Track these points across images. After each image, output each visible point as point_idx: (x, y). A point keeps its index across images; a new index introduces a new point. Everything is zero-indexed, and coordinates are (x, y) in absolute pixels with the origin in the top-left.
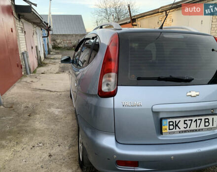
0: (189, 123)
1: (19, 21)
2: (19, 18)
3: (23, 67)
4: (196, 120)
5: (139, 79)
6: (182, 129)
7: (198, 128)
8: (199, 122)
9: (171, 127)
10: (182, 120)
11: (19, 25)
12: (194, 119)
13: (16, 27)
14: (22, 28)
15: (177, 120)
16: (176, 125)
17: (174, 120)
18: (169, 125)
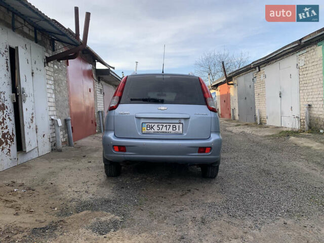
0: (161, 127)
1: (99, 83)
2: (99, 80)
3: (97, 125)
4: (166, 126)
5: (132, 100)
6: (156, 130)
7: (167, 131)
8: (168, 127)
9: (148, 128)
10: (156, 125)
11: (99, 86)
12: (165, 125)
13: (94, 88)
14: (101, 90)
15: (153, 125)
16: (152, 128)
17: (150, 124)
18: (147, 127)
